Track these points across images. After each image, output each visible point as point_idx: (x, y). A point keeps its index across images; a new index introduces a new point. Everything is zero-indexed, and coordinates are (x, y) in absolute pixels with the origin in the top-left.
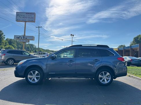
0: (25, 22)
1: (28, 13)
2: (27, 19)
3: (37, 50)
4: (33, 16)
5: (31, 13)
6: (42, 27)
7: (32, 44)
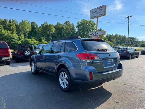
0: (97, 17)
1: (99, 8)
2: (98, 15)
3: (138, 44)
4: (103, 9)
5: (102, 7)
6: (132, 16)
7: (133, 38)
